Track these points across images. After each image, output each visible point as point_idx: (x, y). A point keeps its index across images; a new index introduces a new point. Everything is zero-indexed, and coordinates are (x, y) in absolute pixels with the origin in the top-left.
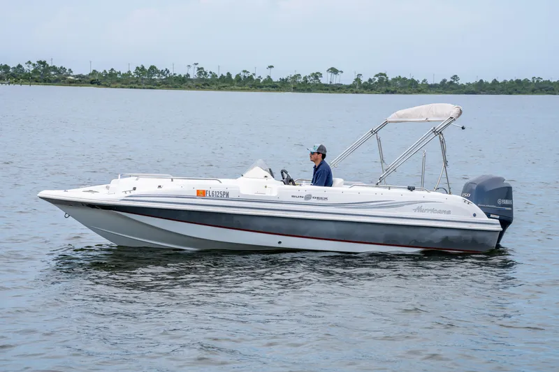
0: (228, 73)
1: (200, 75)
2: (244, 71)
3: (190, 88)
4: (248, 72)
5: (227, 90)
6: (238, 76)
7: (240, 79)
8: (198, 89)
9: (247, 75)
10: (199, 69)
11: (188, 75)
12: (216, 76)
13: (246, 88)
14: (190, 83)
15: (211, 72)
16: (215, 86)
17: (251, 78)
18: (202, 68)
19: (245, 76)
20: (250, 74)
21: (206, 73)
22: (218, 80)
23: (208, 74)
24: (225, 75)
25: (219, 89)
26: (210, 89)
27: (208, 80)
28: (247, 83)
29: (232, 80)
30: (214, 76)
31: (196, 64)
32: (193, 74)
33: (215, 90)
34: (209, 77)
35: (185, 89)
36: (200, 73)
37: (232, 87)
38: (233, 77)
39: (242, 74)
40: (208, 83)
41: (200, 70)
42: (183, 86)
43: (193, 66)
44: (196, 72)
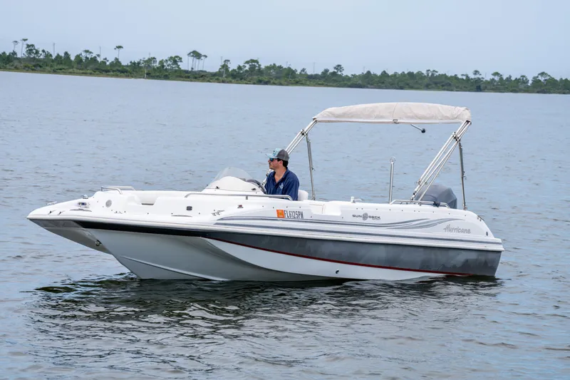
0: (66, 53)
1: (30, 53)
2: (87, 51)
3: (17, 69)
4: (91, 53)
5: (65, 73)
6: (78, 57)
7: (81, 60)
8: (27, 71)
9: (89, 56)
10: (28, 46)
11: (14, 53)
12: (51, 55)
13: (89, 71)
14: (16, 63)
15: (43, 51)
16: (48, 68)
17: (94, 60)
18: (33, 45)
19: (87, 58)
20: (94, 55)
21: (37, 52)
22: (53, 61)
23: (41, 52)
24: (63, 55)
25: (55, 72)
26: (44, 71)
27: (39, 60)
28: (90, 66)
29: (71, 61)
30: (48, 55)
31: (25, 40)
32: (21, 52)
33: (49, 72)
34: (41, 57)
35: (10, 70)
36: (30, 51)
37: (71, 70)
38: (73, 58)
39: (84, 54)
40: (41, 64)
41: (30, 48)
42: (8, 66)
43: (20, 43)
44: (25, 50)
